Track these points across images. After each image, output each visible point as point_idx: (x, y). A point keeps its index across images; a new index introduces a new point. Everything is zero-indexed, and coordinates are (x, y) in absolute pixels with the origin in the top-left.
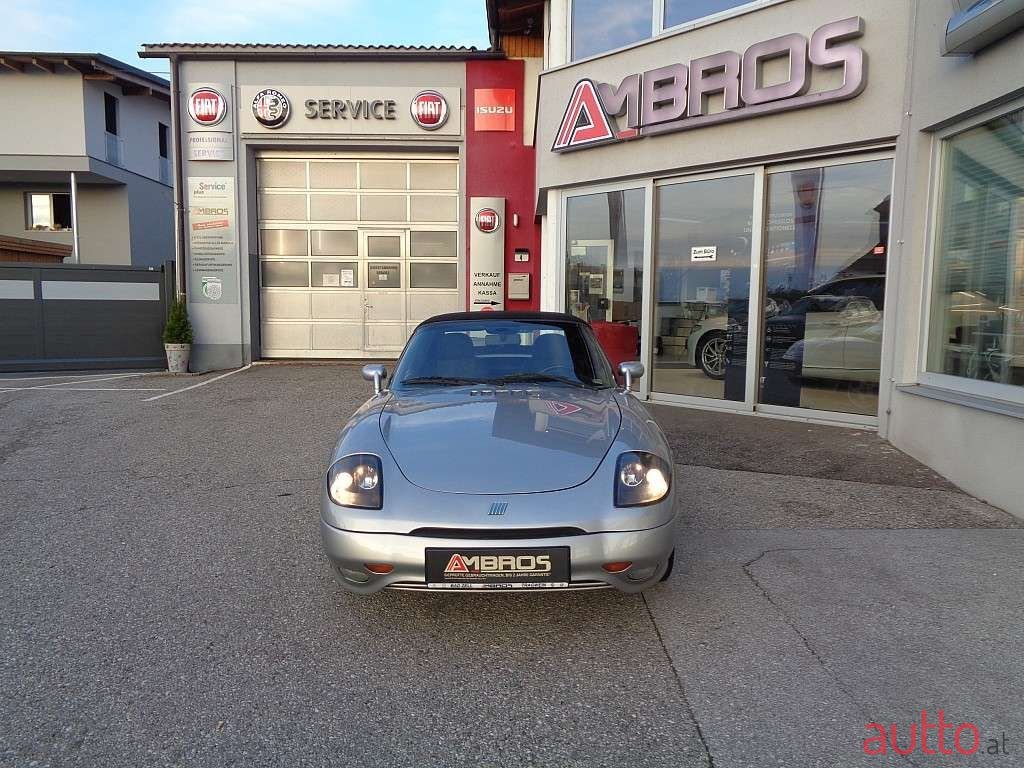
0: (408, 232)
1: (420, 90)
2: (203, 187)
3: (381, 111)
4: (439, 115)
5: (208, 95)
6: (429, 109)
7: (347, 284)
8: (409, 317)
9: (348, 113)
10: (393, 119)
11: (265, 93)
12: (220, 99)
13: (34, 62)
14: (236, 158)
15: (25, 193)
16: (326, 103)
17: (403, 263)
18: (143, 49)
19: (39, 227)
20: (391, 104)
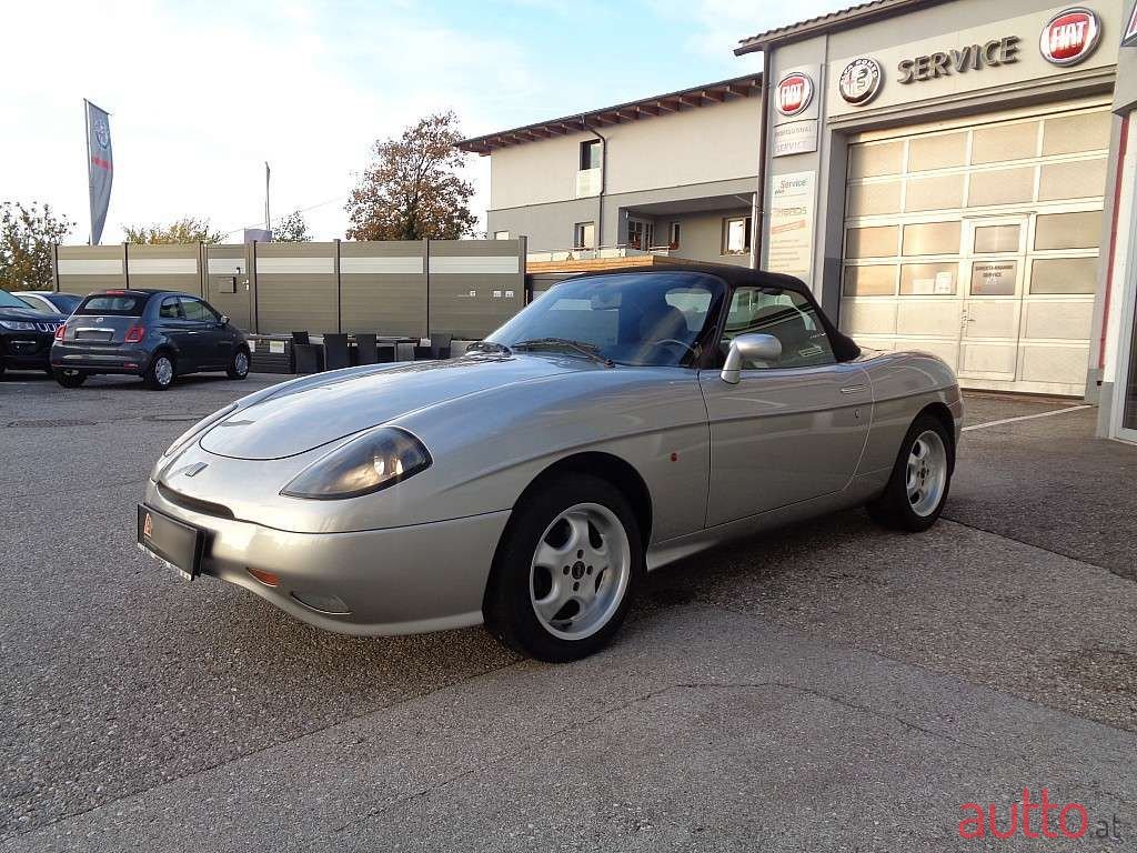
0: (1033, 217)
1: (1054, 12)
2: (785, 185)
3: (998, 55)
4: (1083, 44)
5: (794, 80)
6: (1068, 37)
7: (943, 292)
8: (1022, 335)
9: (952, 69)
10: (1014, 61)
11: (854, 64)
12: (806, 81)
13: (704, 94)
14: (819, 148)
15: (724, 220)
16: (924, 61)
17: (1021, 261)
18: (741, 46)
19: (732, 252)
20: (1012, 41)
